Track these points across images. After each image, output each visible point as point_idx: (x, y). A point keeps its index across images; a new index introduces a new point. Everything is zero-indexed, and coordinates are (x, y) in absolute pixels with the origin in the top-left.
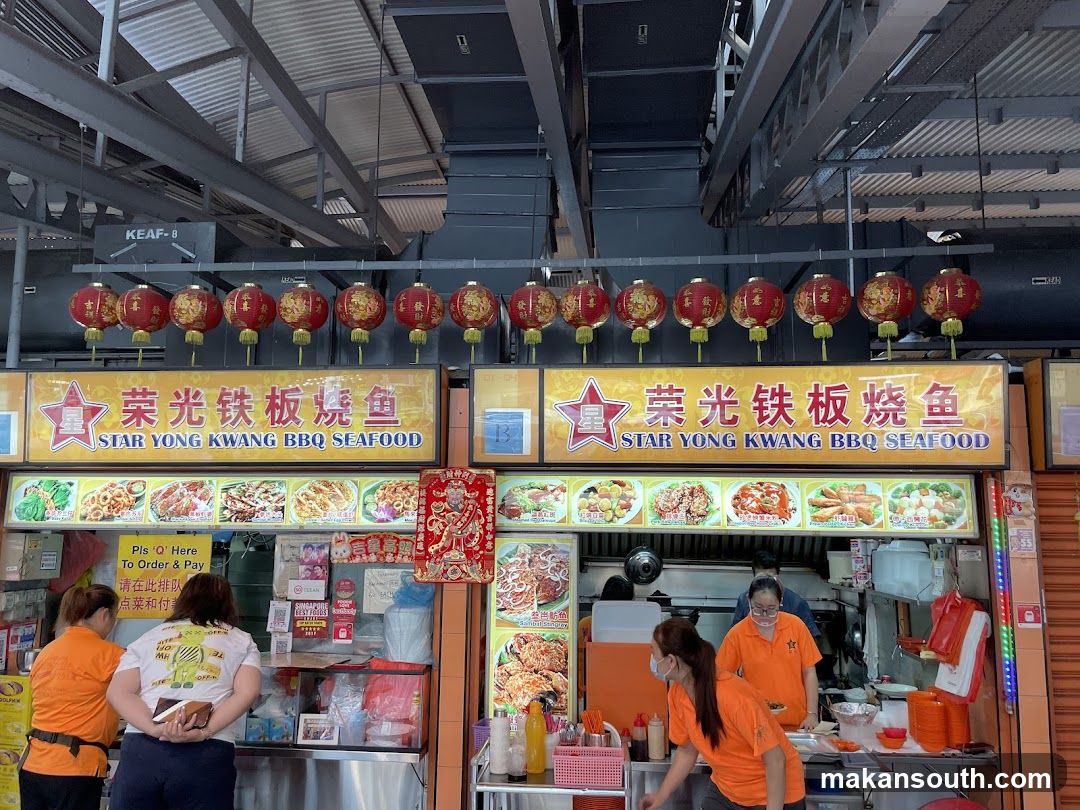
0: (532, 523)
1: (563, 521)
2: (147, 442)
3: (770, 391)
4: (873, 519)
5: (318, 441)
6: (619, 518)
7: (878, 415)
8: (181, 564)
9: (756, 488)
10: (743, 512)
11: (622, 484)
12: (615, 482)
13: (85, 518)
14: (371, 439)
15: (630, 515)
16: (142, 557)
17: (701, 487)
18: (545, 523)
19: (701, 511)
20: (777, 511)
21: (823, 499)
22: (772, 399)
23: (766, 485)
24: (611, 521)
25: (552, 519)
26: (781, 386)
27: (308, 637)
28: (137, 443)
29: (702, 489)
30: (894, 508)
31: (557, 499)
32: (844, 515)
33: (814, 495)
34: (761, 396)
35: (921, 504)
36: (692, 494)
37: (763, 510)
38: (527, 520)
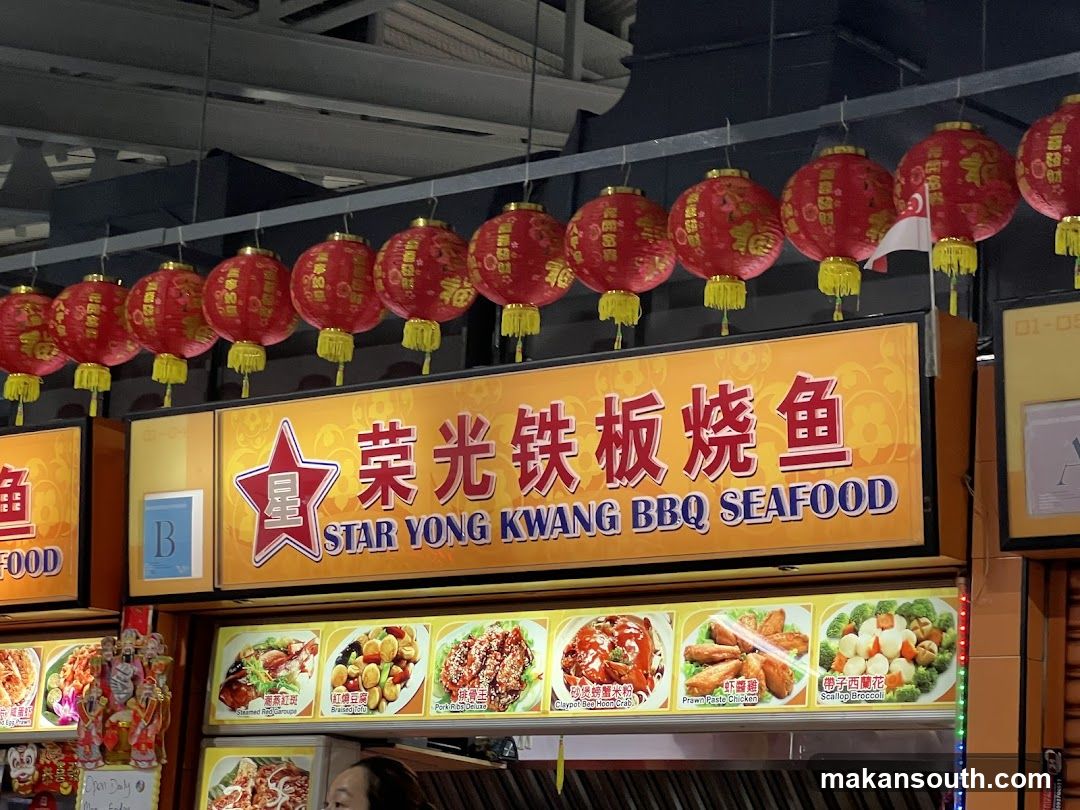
0: (262, 716)
1: (307, 711)
3: (537, 421)
4: (788, 685)
6: (388, 702)
7: (707, 454)
9: (604, 631)
10: (578, 680)
11: (398, 633)
12: (389, 631)
15: (405, 695)
17: (517, 632)
18: (283, 716)
19: (513, 682)
20: (633, 677)
21: (710, 646)
22: (540, 436)
23: (619, 622)
24: (377, 708)
25: (292, 707)
26: (555, 408)
29: (518, 638)
30: (827, 661)
31: (303, 669)
32: (741, 679)
33: (696, 640)
34: (525, 431)
35: (877, 648)
36: (501, 648)
37: (610, 676)
38: (257, 711)
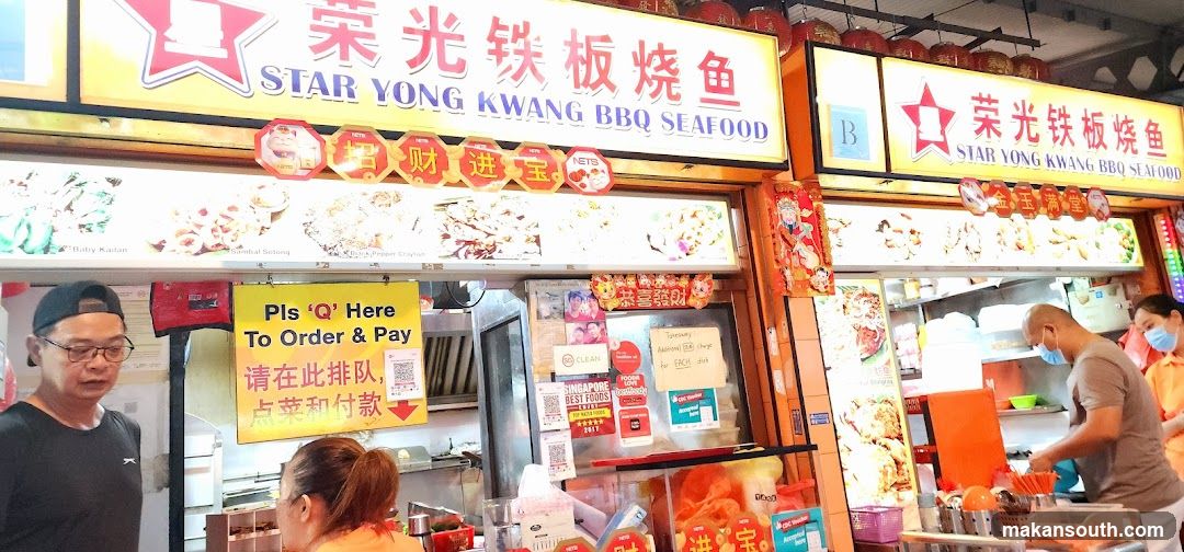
2: (366, 91)
5: (642, 120)
8: (369, 334)
13: (159, 247)
14: (709, 126)
16: (289, 324)
27: (589, 434)
28: (344, 91)
34: (1053, 115)
